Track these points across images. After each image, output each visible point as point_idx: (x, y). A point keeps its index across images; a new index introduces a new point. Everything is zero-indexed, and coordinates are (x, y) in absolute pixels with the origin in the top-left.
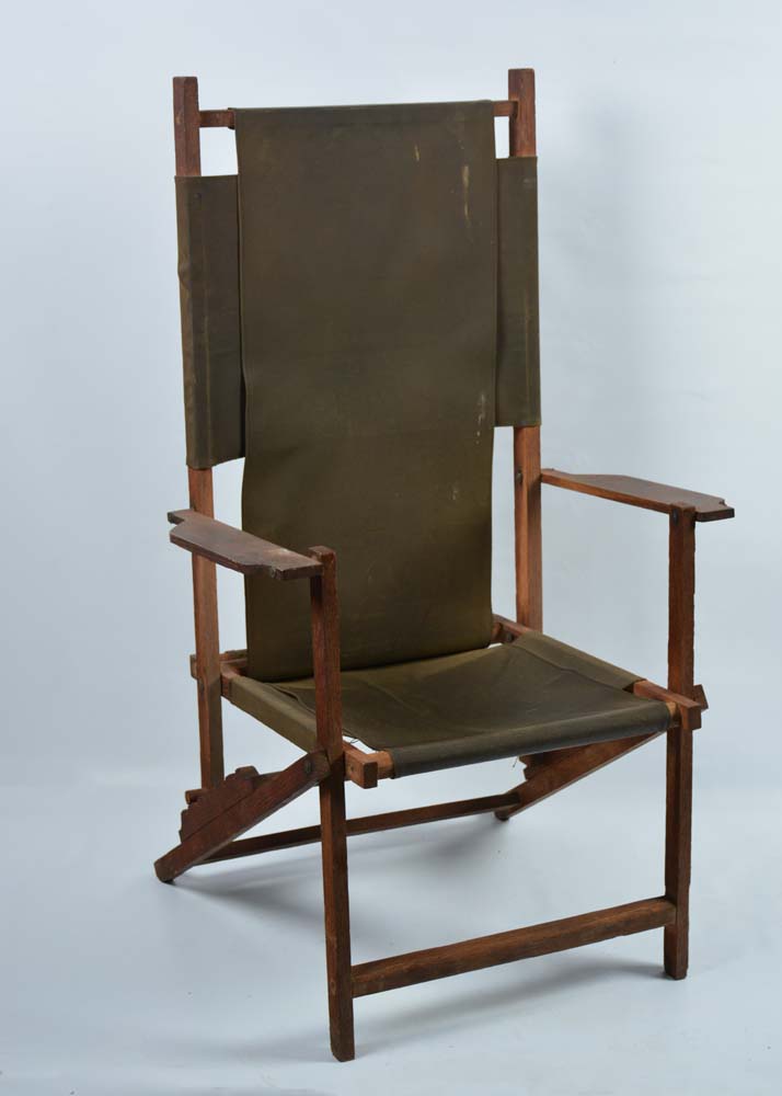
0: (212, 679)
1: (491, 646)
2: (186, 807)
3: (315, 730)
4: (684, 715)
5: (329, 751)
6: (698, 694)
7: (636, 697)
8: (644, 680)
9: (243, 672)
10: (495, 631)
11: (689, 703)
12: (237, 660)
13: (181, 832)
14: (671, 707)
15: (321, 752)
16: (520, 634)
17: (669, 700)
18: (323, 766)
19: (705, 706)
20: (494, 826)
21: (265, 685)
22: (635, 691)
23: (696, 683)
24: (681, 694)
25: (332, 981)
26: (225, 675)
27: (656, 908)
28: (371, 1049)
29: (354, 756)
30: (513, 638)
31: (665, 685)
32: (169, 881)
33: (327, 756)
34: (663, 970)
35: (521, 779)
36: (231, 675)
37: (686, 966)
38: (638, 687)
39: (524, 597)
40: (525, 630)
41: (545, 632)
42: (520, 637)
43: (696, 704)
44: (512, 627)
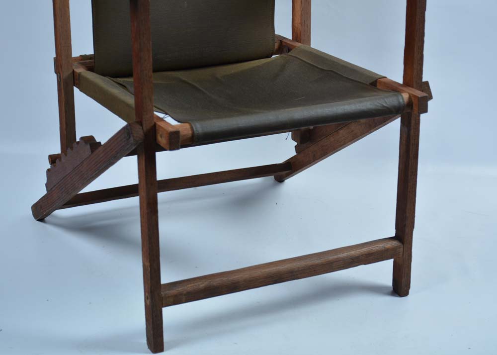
0: (66, 73)
1: (273, 56)
2: (49, 166)
3: (134, 106)
4: (415, 102)
5: (144, 123)
6: (426, 87)
7: (379, 89)
8: (386, 77)
9: (91, 69)
10: (276, 46)
11: (419, 94)
12: (87, 61)
13: (46, 185)
14: (405, 96)
15: (137, 122)
16: (294, 47)
17: (403, 91)
18: (139, 132)
19: (430, 97)
20: (274, 186)
21: (107, 79)
22: (378, 84)
23: (424, 80)
24: (412, 87)
25: (147, 294)
26: (75, 70)
27: (389, 245)
28: (176, 344)
29: (162, 126)
30: (289, 50)
31: (401, 81)
32: (41, 220)
33: (141, 125)
34: (392, 289)
35: (293, 153)
36: (80, 70)
37: (408, 287)
38: (381, 83)
39: (298, 20)
40: (298, 44)
41: (312, 46)
42: (294, 49)
43: (425, 94)
44: (289, 42)
